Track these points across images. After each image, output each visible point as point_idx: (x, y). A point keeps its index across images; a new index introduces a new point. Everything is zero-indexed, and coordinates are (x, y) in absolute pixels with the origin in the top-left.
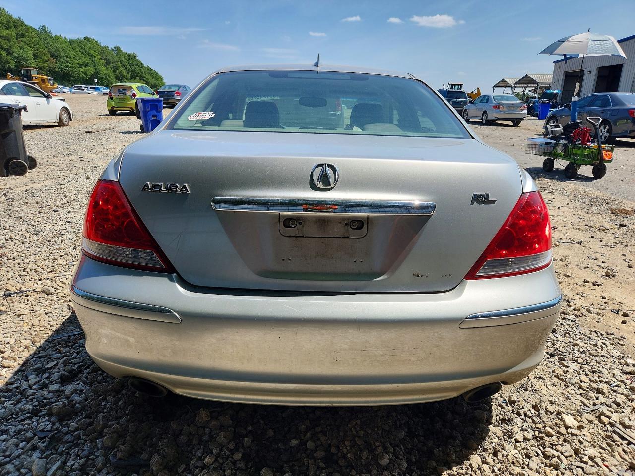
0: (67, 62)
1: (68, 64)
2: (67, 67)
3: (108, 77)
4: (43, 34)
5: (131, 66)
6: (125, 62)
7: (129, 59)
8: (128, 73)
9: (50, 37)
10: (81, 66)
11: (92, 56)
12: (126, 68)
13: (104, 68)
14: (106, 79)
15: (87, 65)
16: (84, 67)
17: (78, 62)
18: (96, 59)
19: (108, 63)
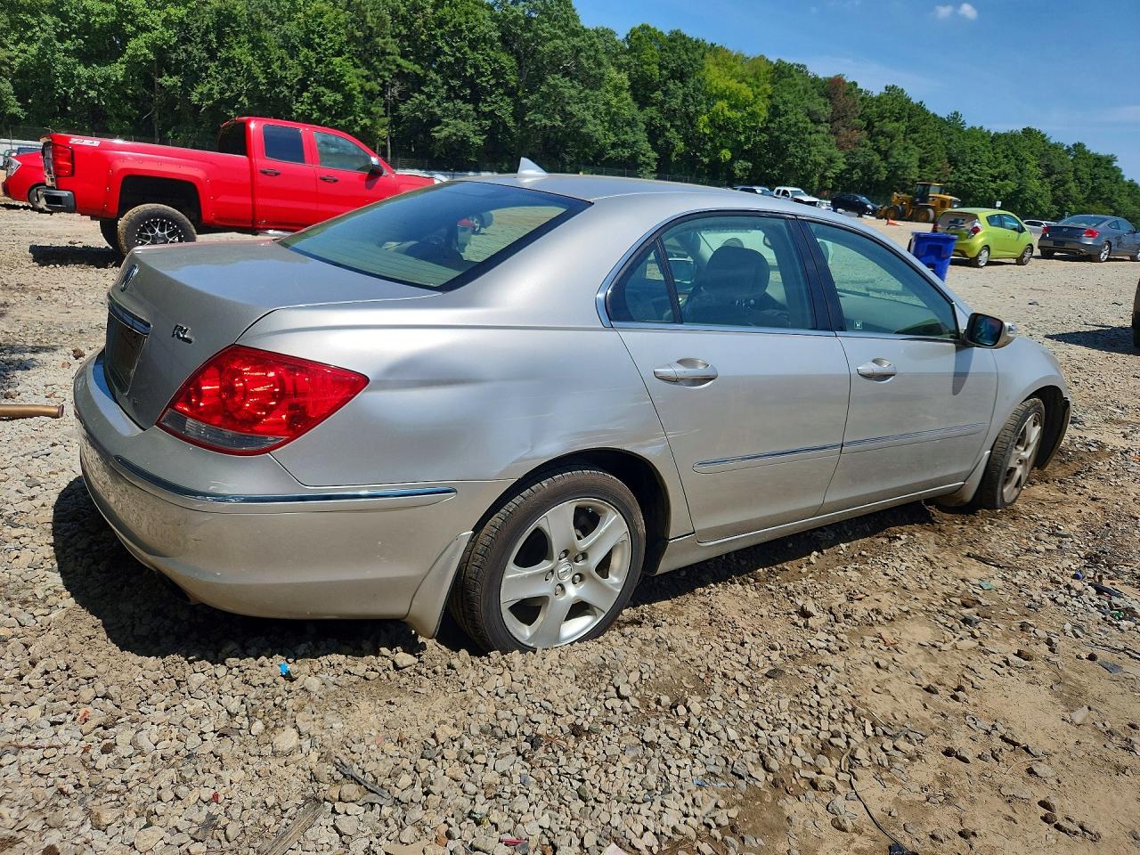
0: (972, 171)
1: (972, 175)
2: (970, 179)
3: (1038, 199)
4: (951, 126)
5: (1094, 178)
6: (1084, 172)
7: (1096, 166)
8: (1082, 192)
9: (960, 130)
10: (994, 179)
11: (1022, 161)
12: (1081, 183)
13: (1037, 183)
14: (1034, 202)
15: (1006, 177)
16: (998, 181)
17: (991, 171)
18: (1028, 166)
19: (1049, 172)
